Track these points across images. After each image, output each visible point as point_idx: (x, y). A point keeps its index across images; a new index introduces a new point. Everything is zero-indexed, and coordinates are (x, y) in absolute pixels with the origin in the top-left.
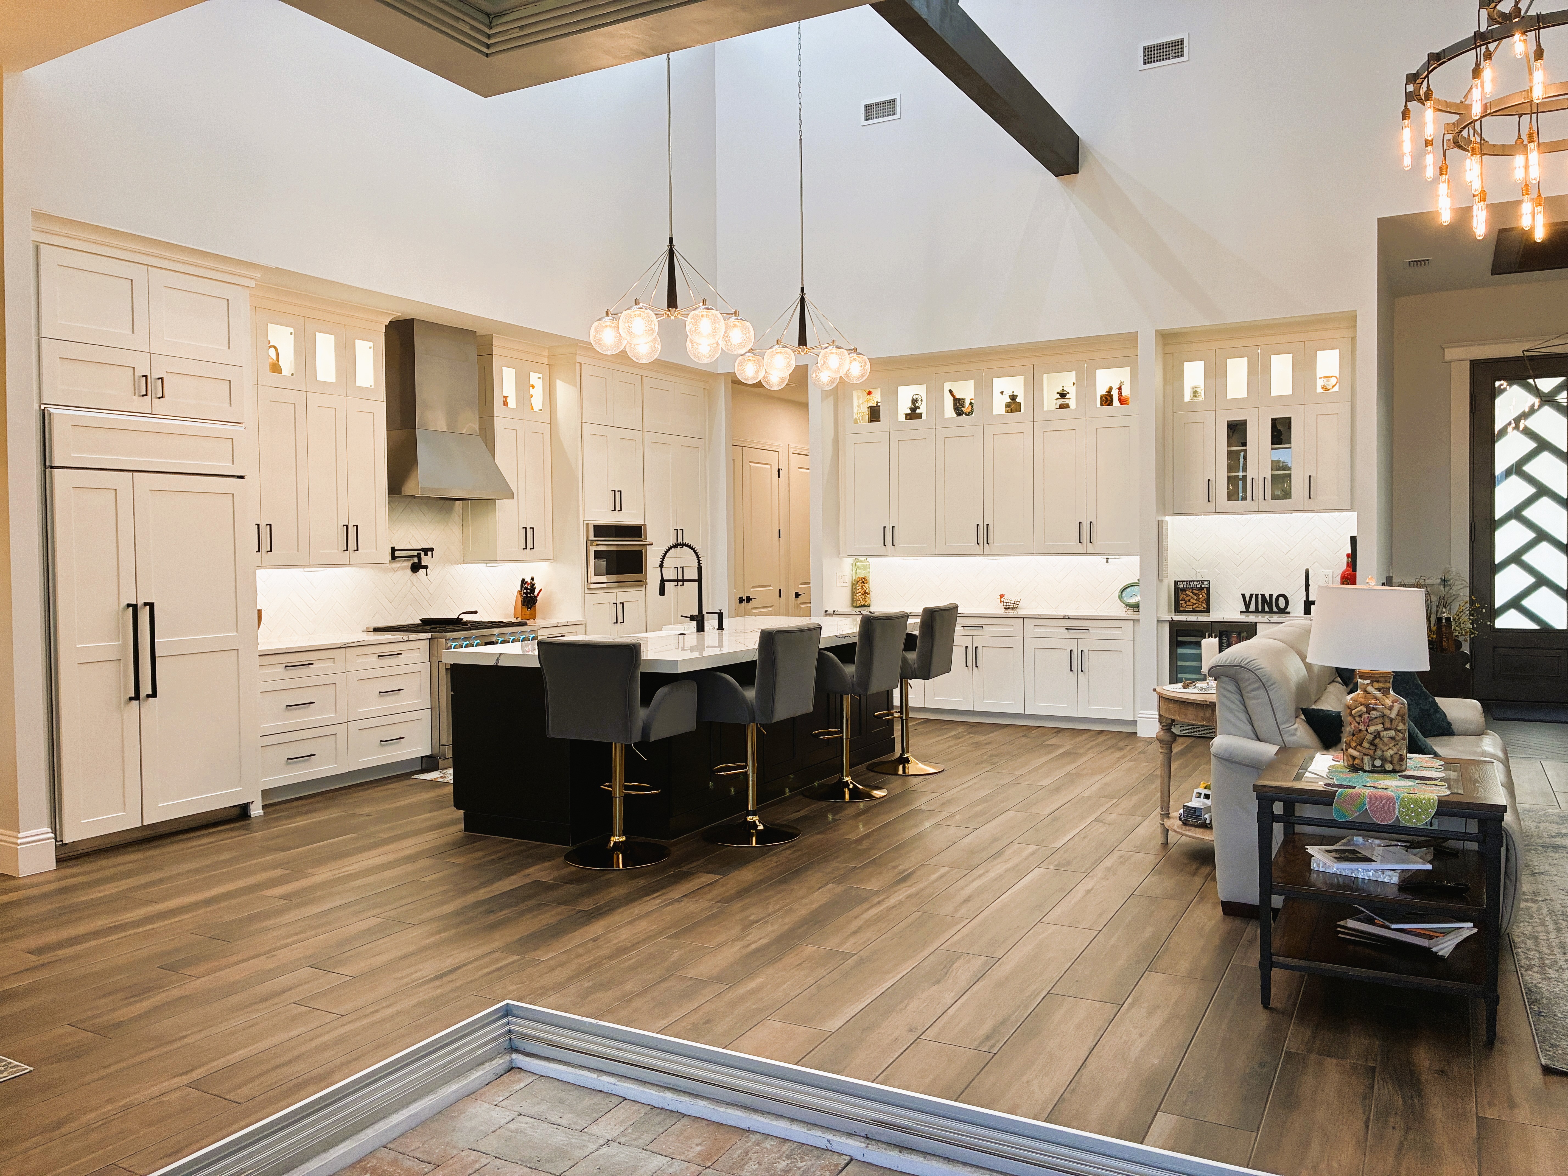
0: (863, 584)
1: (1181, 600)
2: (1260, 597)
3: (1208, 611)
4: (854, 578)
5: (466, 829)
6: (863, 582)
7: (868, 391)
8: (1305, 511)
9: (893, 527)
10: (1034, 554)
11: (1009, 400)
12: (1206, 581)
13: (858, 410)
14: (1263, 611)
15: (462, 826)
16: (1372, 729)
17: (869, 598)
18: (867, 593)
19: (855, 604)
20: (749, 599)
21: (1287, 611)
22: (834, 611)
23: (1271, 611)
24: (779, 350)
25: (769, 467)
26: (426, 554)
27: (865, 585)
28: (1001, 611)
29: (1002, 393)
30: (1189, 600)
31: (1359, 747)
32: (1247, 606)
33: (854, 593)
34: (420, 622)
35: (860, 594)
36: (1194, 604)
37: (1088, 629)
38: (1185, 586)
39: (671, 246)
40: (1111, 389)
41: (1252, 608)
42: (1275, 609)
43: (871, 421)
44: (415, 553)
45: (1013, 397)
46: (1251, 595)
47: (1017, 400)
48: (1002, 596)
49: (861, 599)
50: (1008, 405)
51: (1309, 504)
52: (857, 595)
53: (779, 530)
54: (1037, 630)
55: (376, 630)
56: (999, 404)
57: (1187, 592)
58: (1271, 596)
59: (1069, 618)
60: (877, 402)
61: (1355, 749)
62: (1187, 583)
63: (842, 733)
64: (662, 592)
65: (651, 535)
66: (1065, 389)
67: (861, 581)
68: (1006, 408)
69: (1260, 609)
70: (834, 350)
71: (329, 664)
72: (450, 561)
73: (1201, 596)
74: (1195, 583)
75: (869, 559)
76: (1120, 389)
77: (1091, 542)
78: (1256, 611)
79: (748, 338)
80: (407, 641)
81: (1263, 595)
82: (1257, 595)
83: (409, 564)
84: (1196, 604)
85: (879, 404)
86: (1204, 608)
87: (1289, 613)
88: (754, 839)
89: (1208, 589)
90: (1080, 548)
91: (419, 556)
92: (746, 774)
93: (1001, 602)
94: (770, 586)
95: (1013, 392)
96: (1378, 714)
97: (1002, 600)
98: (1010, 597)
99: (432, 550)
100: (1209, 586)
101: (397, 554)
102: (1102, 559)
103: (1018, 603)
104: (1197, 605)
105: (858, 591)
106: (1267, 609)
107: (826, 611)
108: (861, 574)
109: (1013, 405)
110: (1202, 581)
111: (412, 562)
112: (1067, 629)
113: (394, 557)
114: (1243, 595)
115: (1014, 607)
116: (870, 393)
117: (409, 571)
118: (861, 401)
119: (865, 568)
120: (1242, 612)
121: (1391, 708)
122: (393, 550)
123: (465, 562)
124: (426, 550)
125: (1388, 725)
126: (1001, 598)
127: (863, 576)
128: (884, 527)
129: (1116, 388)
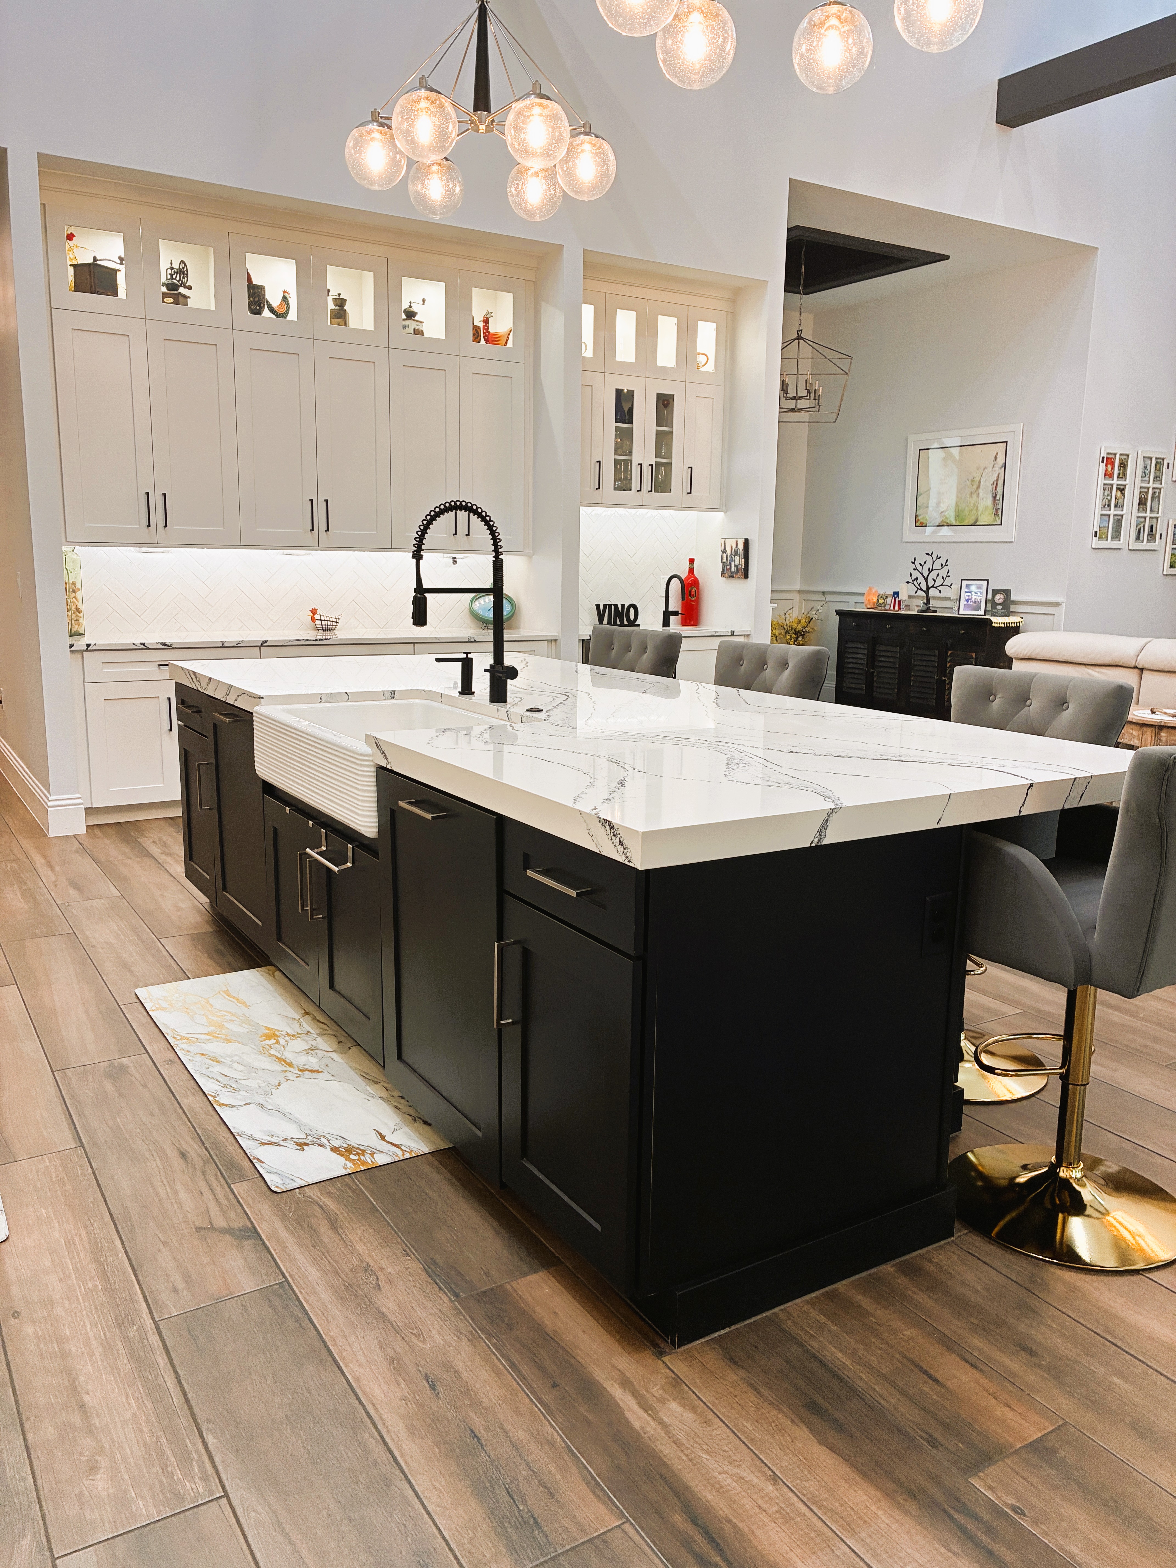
0: (73, 594)
2: (613, 607)
6: (73, 591)
8: (681, 508)
9: (163, 495)
10: (391, 549)
11: (333, 307)
14: (615, 624)
18: (79, 610)
21: (636, 623)
23: (622, 624)
27: (76, 595)
28: (310, 635)
32: (601, 618)
35: (71, 612)
41: (605, 621)
42: (626, 621)
45: (339, 303)
46: (605, 606)
51: (689, 500)
58: (623, 606)
67: (71, 589)
69: (612, 621)
77: (467, 535)
81: (616, 606)
82: (610, 606)
87: (639, 625)
90: (453, 542)
93: (311, 621)
95: (339, 295)
98: (325, 613)
102: (449, 558)
103: (336, 622)
106: (618, 622)
108: (72, 575)
114: (598, 606)
115: (329, 629)
116: (71, 237)
119: (74, 565)
126: (314, 614)
127: (73, 581)
128: (148, 494)
129: (482, 319)
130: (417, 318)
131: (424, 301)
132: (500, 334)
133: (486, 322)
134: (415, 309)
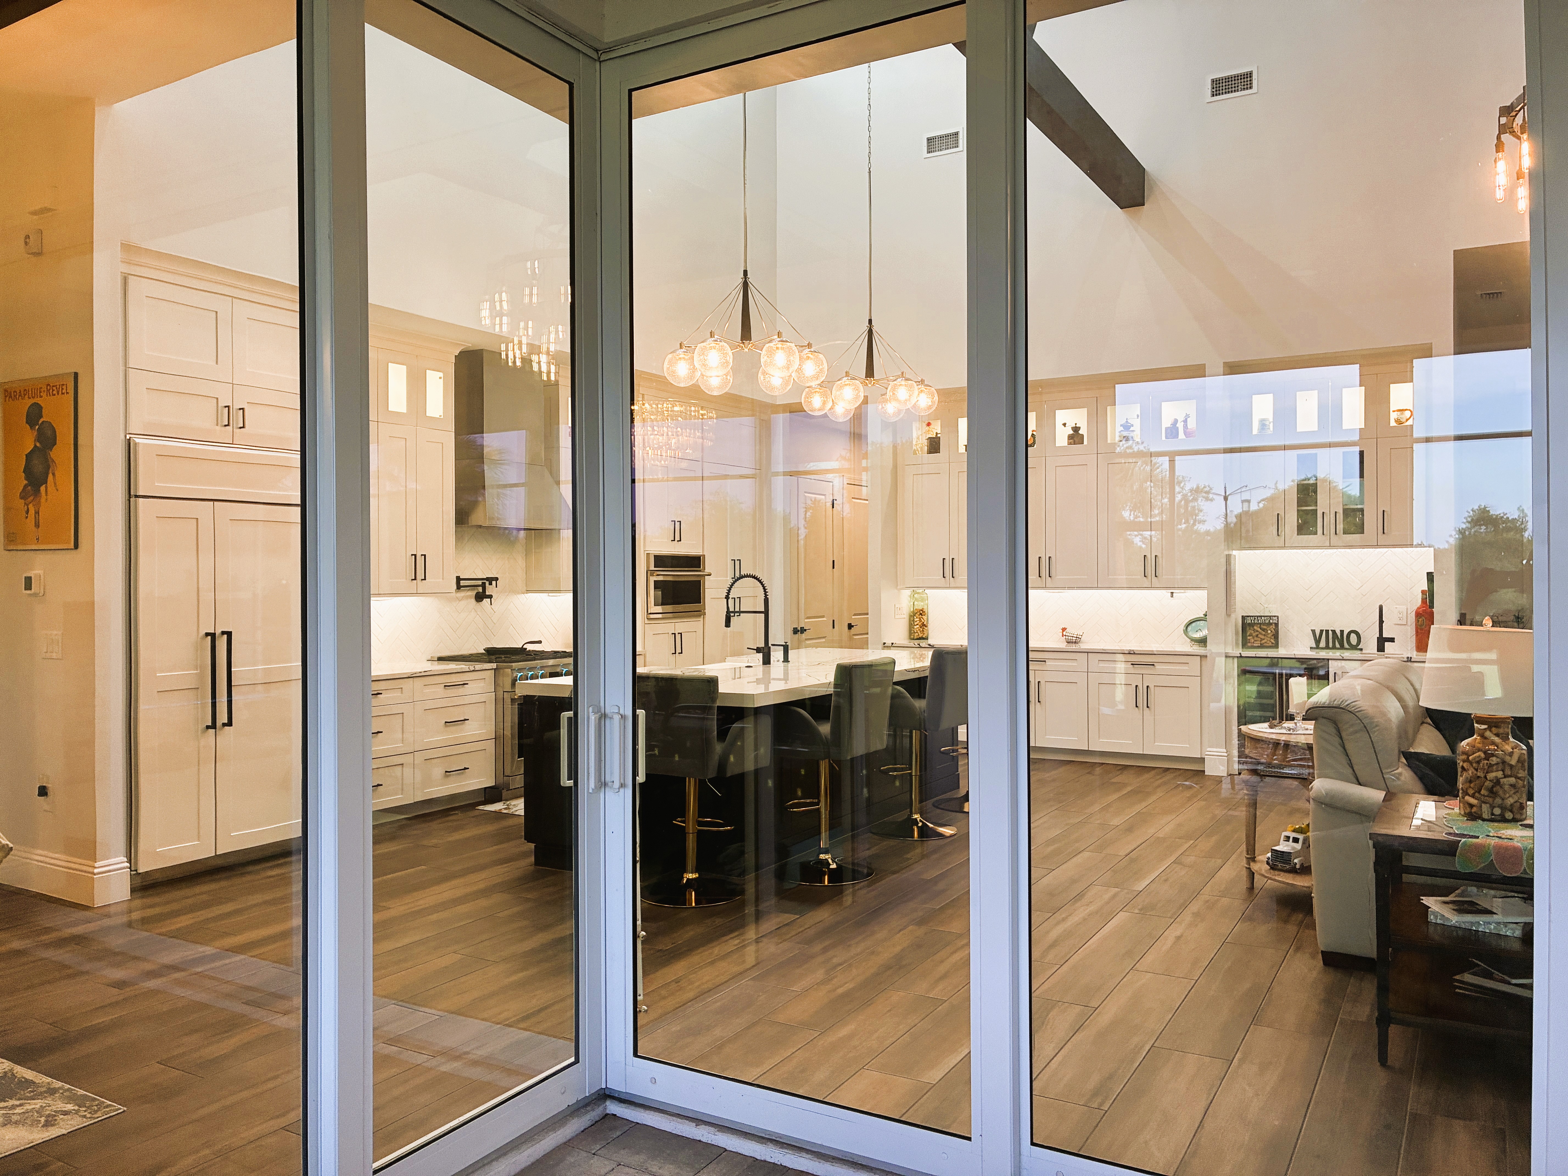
0: (921, 616)
1: (1249, 636)
2: (1330, 632)
3: (1276, 646)
4: (912, 610)
5: (537, 862)
6: (921, 614)
7: (927, 422)
8: (1377, 546)
9: (953, 559)
10: (1097, 588)
11: (1072, 432)
12: (1275, 616)
13: (917, 441)
14: (1334, 648)
15: (532, 859)
16: (1491, 776)
17: (928, 630)
18: (925, 625)
19: (913, 637)
20: (803, 630)
21: (1359, 647)
22: (892, 644)
23: (1342, 647)
24: (847, 383)
25: (823, 497)
26: (491, 584)
27: (923, 617)
28: (1063, 645)
29: (1064, 425)
30: (1257, 636)
31: (1477, 794)
32: (1318, 641)
33: (911, 625)
34: (484, 652)
35: (918, 626)
36: (1262, 639)
37: (1153, 665)
38: (1253, 622)
39: (746, 278)
40: (1176, 421)
41: (1323, 644)
42: (1346, 645)
43: (930, 452)
44: (480, 582)
45: (1076, 429)
46: (1322, 631)
47: (1080, 432)
48: (1064, 629)
49: (919, 631)
50: (1070, 437)
51: (1382, 539)
52: (915, 627)
53: (833, 561)
54: (1102, 665)
55: (440, 659)
56: (1062, 436)
57: (1255, 627)
58: (1342, 632)
59: (1134, 654)
60: (937, 434)
61: (1473, 796)
62: (1255, 619)
63: (911, 769)
64: (728, 624)
65: (709, 566)
66: (1129, 421)
67: (919, 613)
68: (1068, 440)
69: (1331, 645)
70: (903, 383)
71: (397, 694)
72: (513, 591)
73: (1269, 632)
74: (1263, 618)
75: (927, 591)
76: (1185, 421)
77: (1156, 576)
78: (1327, 647)
79: (821, 370)
80: (473, 671)
81: (1334, 632)
82: (1327, 631)
83: (474, 593)
84: (1264, 639)
85: (939, 435)
86: (1272, 643)
87: (1361, 650)
88: (826, 877)
89: (1277, 625)
90: (1145, 581)
91: (483, 585)
92: (818, 810)
93: (1063, 636)
94: (823, 617)
95: (1076, 424)
96: (1498, 760)
97: (1064, 633)
98: (1072, 631)
99: (496, 579)
100: (1278, 621)
101: (462, 583)
102: (1166, 593)
103: (1080, 637)
104: (1266, 640)
105: (916, 623)
106: (1338, 645)
107: (884, 643)
108: (919, 605)
109: (1076, 437)
110: (1270, 616)
111: (476, 591)
112: (1132, 664)
113: (459, 587)
114: (1313, 631)
115: (1076, 641)
116: (929, 424)
117: (473, 600)
118: (920, 432)
119: (923, 600)
120: (1311, 648)
121: (1511, 754)
122: (459, 579)
123: (528, 591)
124: (490, 580)
125: (1508, 772)
126: (1063, 631)
127: (921, 608)
128: (944, 559)
130: (1132, 429)
131: (1138, 416)
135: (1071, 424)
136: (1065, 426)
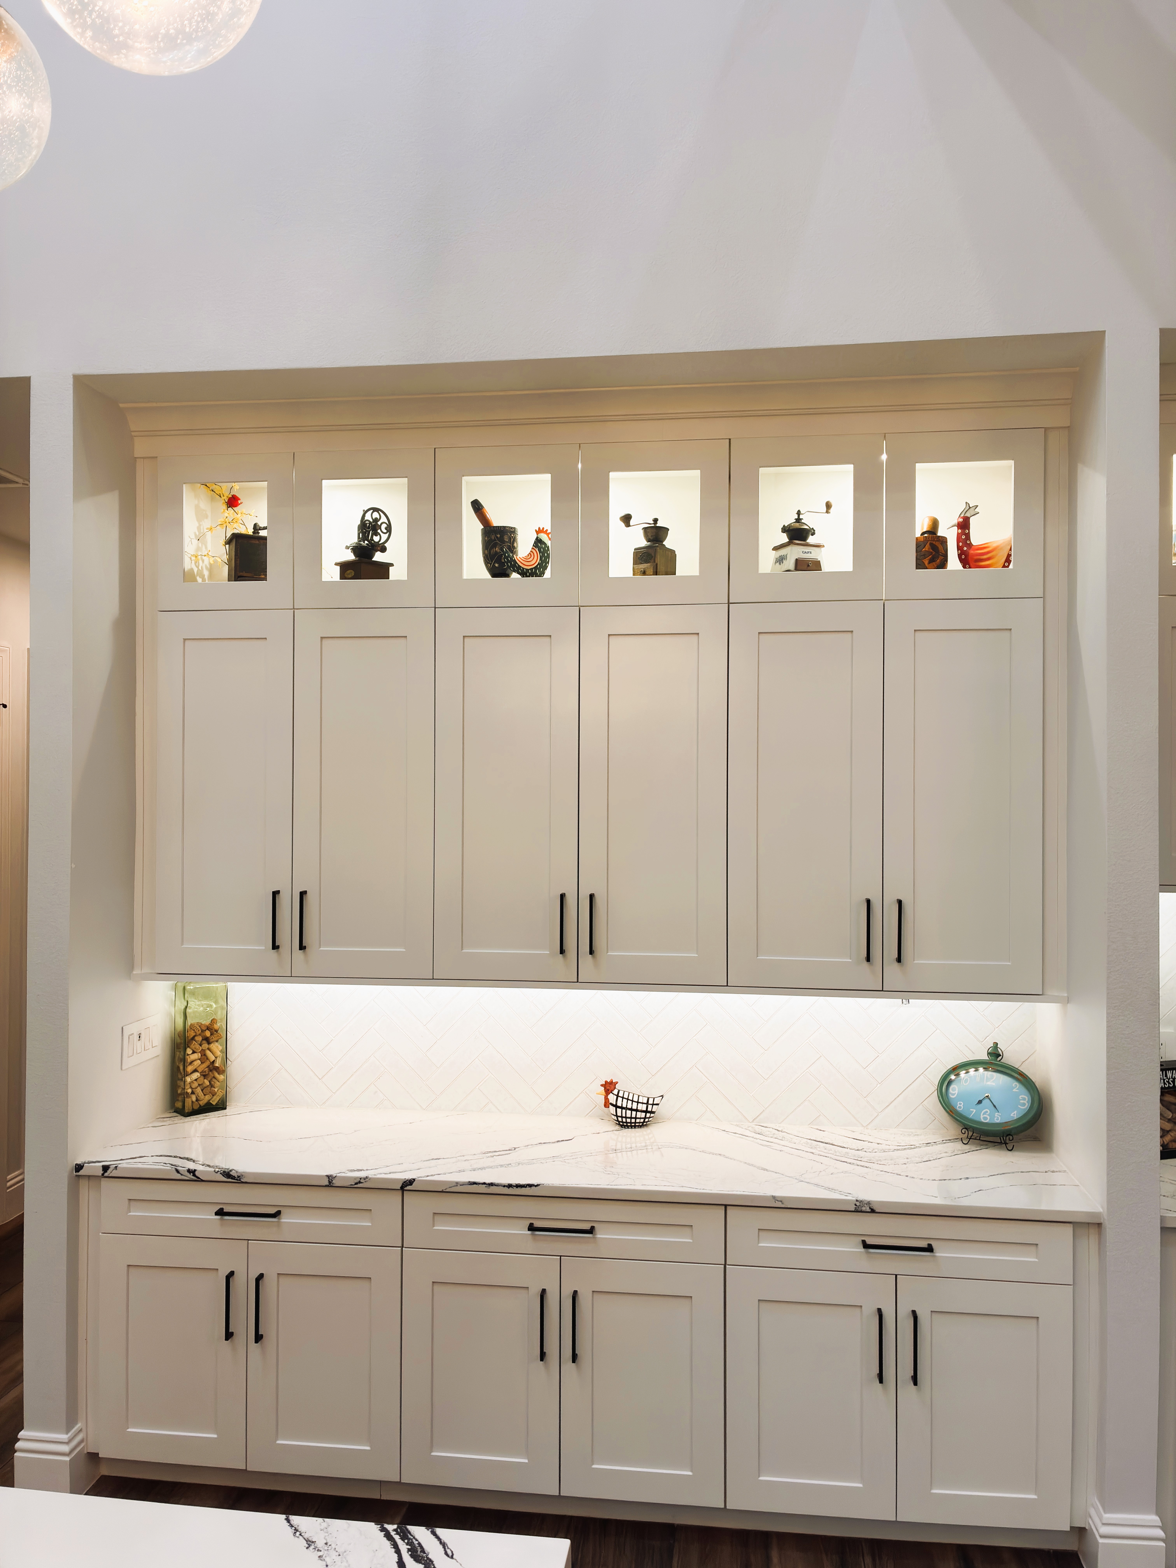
0: (205, 1046)
4: (179, 1028)
6: (206, 1039)
7: (227, 495)
9: (303, 894)
10: (728, 987)
11: (643, 543)
13: (198, 549)
17: (224, 1081)
18: (217, 1069)
19: (179, 1105)
27: (212, 1046)
33: (176, 1074)
35: (196, 1075)
37: (929, 1248)
40: (935, 524)
43: (235, 579)
45: (656, 534)
47: (668, 543)
48: (609, 1085)
49: (199, 1090)
50: (643, 554)
52: (188, 1079)
54: (768, 1243)
56: (620, 551)
59: (873, 1211)
60: (256, 528)
66: (805, 519)
67: (199, 1039)
68: (637, 561)
75: (228, 984)
77: (902, 962)
85: (263, 533)
90: (867, 975)
93: (607, 1104)
95: (656, 520)
103: (655, 1108)
105: (190, 1068)
107: (79, 1167)
108: (199, 1015)
109: (656, 555)
112: (862, 1245)
116: (233, 502)
118: (207, 524)
119: (209, 996)
126: (608, 1092)
127: (207, 1022)
128: (275, 894)
129: (956, 522)
130: (811, 540)
131: (828, 506)
132: (995, 545)
133: (964, 525)
134: (808, 521)
135: (642, 519)
136: (628, 524)
